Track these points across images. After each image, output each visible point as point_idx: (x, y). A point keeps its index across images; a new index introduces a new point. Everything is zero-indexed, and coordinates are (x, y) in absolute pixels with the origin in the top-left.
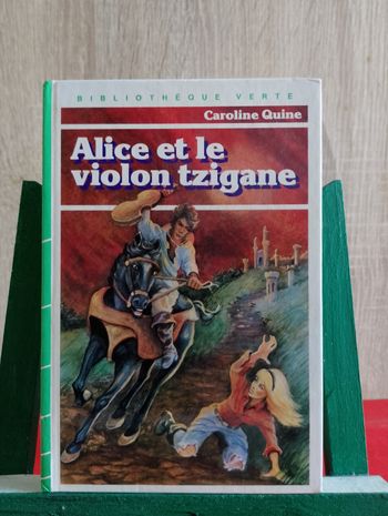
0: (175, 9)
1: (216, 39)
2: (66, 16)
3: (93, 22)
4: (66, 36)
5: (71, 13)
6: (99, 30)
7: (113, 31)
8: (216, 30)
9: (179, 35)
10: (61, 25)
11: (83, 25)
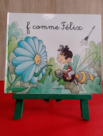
0: (71, 5)
1: (79, 11)
2: (51, 7)
3: (56, 7)
4: (51, 10)
5: (52, 6)
6: (57, 9)
7: (60, 9)
8: (79, 9)
9: (72, 10)
10: (50, 8)
11: (54, 8)
